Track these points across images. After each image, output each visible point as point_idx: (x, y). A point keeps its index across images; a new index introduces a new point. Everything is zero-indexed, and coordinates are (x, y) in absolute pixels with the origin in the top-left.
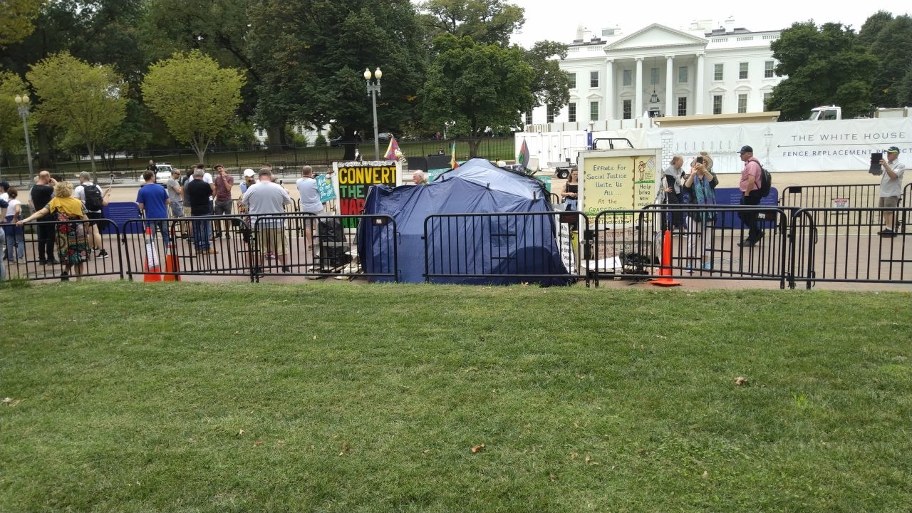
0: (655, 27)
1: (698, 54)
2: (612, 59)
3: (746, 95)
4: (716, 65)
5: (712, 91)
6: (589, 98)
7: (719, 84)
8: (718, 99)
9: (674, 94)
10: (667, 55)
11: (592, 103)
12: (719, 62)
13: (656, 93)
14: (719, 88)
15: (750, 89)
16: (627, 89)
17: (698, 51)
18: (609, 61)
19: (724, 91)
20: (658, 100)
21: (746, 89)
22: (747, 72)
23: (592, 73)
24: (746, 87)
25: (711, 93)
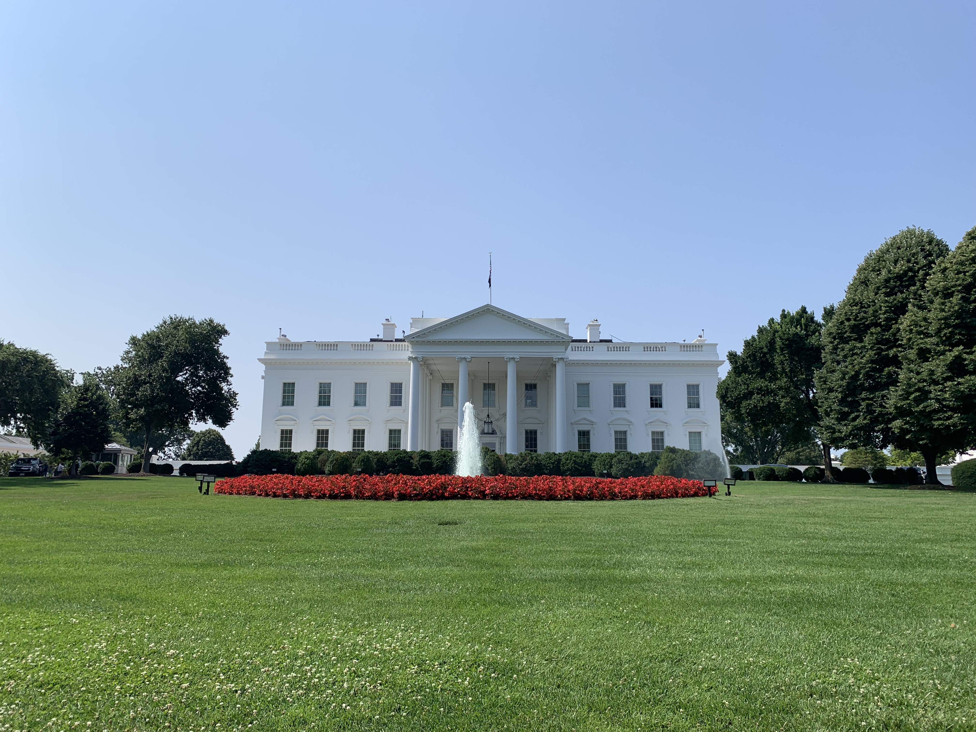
0: (488, 310)
1: (555, 356)
2: (420, 355)
3: (625, 433)
4: (578, 384)
5: (576, 423)
6: (388, 422)
7: (584, 414)
8: (584, 436)
9: (519, 422)
10: (507, 357)
11: (391, 431)
12: (584, 380)
13: (492, 419)
14: (584, 419)
15: (630, 423)
16: (447, 410)
17: (555, 352)
18: (416, 358)
19: (592, 423)
20: (493, 433)
21: (625, 423)
22: (624, 399)
23: (392, 385)
24: (625, 419)
25: (574, 426)
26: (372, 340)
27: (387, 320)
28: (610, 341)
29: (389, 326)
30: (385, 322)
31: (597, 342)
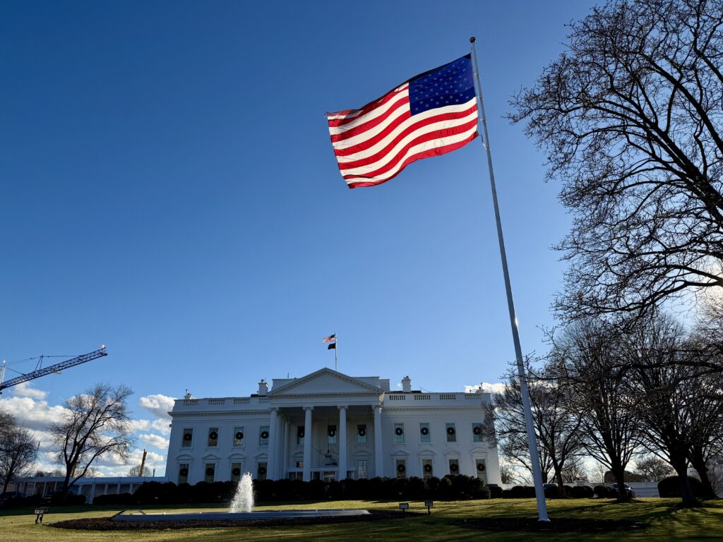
0: (325, 372)
1: (374, 404)
2: (278, 406)
3: (431, 460)
4: (395, 425)
5: (395, 454)
6: (257, 457)
7: (400, 447)
8: (401, 464)
10: (339, 405)
11: (260, 464)
12: (399, 421)
14: (401, 451)
15: (434, 454)
16: (301, 447)
17: (371, 402)
18: (274, 409)
19: (407, 455)
20: (334, 463)
21: (429, 453)
24: (431, 451)
25: (394, 457)
26: (253, 396)
27: (262, 380)
28: (419, 392)
29: (262, 384)
30: (260, 382)
31: (409, 393)
